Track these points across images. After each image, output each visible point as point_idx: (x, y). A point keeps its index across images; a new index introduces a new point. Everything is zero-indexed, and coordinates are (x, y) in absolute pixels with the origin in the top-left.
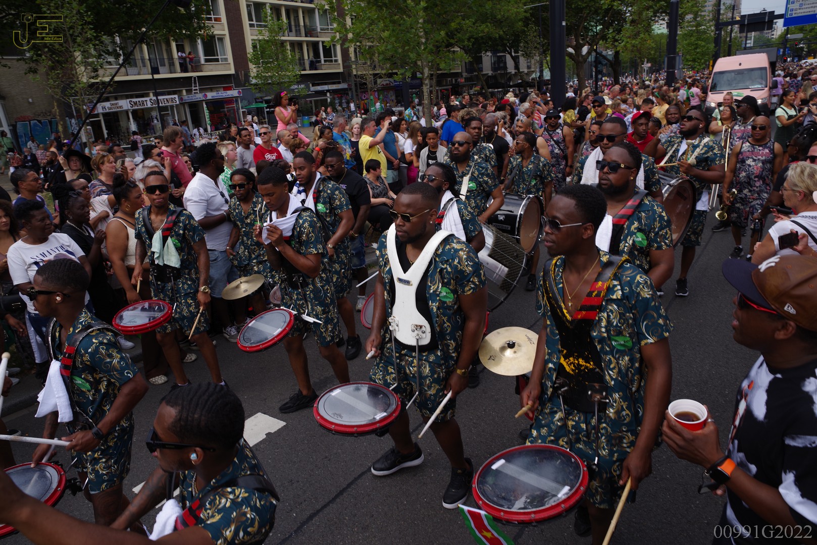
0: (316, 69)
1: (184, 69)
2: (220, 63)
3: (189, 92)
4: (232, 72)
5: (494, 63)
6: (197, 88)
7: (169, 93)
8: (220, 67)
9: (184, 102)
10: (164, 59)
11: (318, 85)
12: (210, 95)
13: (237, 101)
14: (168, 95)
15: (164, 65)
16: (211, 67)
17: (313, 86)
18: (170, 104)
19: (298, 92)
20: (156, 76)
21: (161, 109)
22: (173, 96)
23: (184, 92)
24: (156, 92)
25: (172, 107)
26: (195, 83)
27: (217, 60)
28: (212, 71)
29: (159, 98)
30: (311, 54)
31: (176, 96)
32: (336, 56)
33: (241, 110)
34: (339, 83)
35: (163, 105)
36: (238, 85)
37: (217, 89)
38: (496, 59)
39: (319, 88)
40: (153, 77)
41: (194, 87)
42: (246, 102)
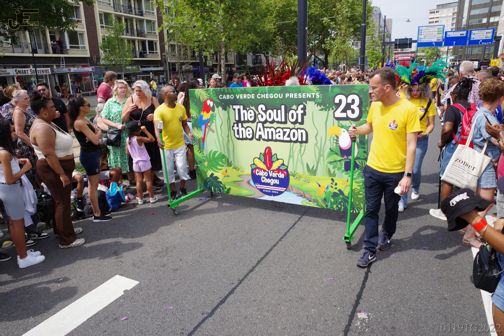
0: (143, 57)
1: (54, 52)
2: (80, 49)
3: (58, 66)
4: (88, 55)
5: (254, 60)
6: (64, 64)
7: (44, 67)
8: (80, 52)
9: (54, 73)
10: (41, 44)
11: (145, 67)
12: (73, 70)
13: (91, 74)
14: (43, 67)
15: (41, 49)
16: (74, 52)
17: (141, 68)
18: (45, 73)
19: (132, 71)
20: (35, 55)
21: (37, 77)
22: (47, 69)
23: (55, 67)
24: (35, 65)
25: (46, 76)
26: (63, 61)
27: (78, 48)
28: (74, 54)
29: (37, 69)
30: (141, 48)
31: (49, 69)
32: (156, 50)
33: (94, 81)
34: (158, 67)
35: (40, 74)
36: (91, 65)
37: (78, 66)
38: (255, 57)
39: (145, 69)
40: (33, 55)
41: (62, 64)
42: (97, 76)
